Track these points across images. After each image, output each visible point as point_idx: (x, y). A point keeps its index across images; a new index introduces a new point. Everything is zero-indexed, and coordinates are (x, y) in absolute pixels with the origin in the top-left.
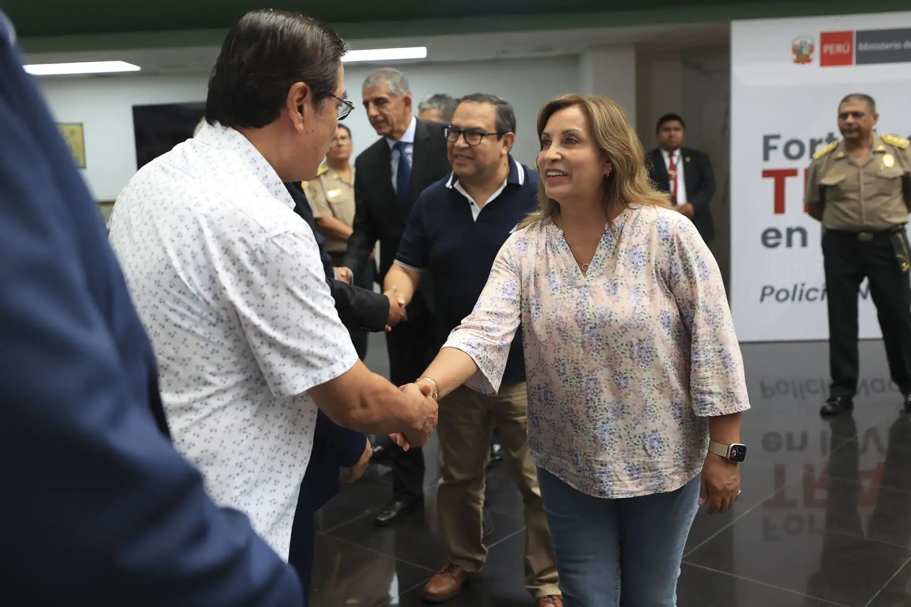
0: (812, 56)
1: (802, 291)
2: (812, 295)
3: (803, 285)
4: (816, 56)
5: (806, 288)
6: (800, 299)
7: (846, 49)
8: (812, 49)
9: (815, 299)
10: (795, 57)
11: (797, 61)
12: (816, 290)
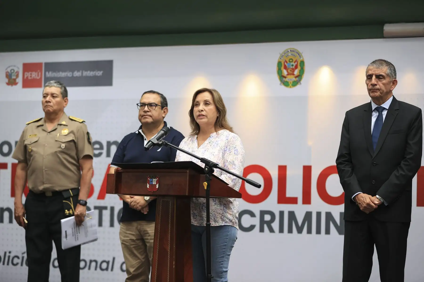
0: (17, 80)
1: (9, 257)
2: (16, 261)
3: (10, 252)
4: (20, 80)
5: (12, 255)
6: (8, 264)
7: (38, 76)
8: (17, 76)
9: (17, 264)
10: (7, 80)
11: (8, 84)
12: (18, 257)
